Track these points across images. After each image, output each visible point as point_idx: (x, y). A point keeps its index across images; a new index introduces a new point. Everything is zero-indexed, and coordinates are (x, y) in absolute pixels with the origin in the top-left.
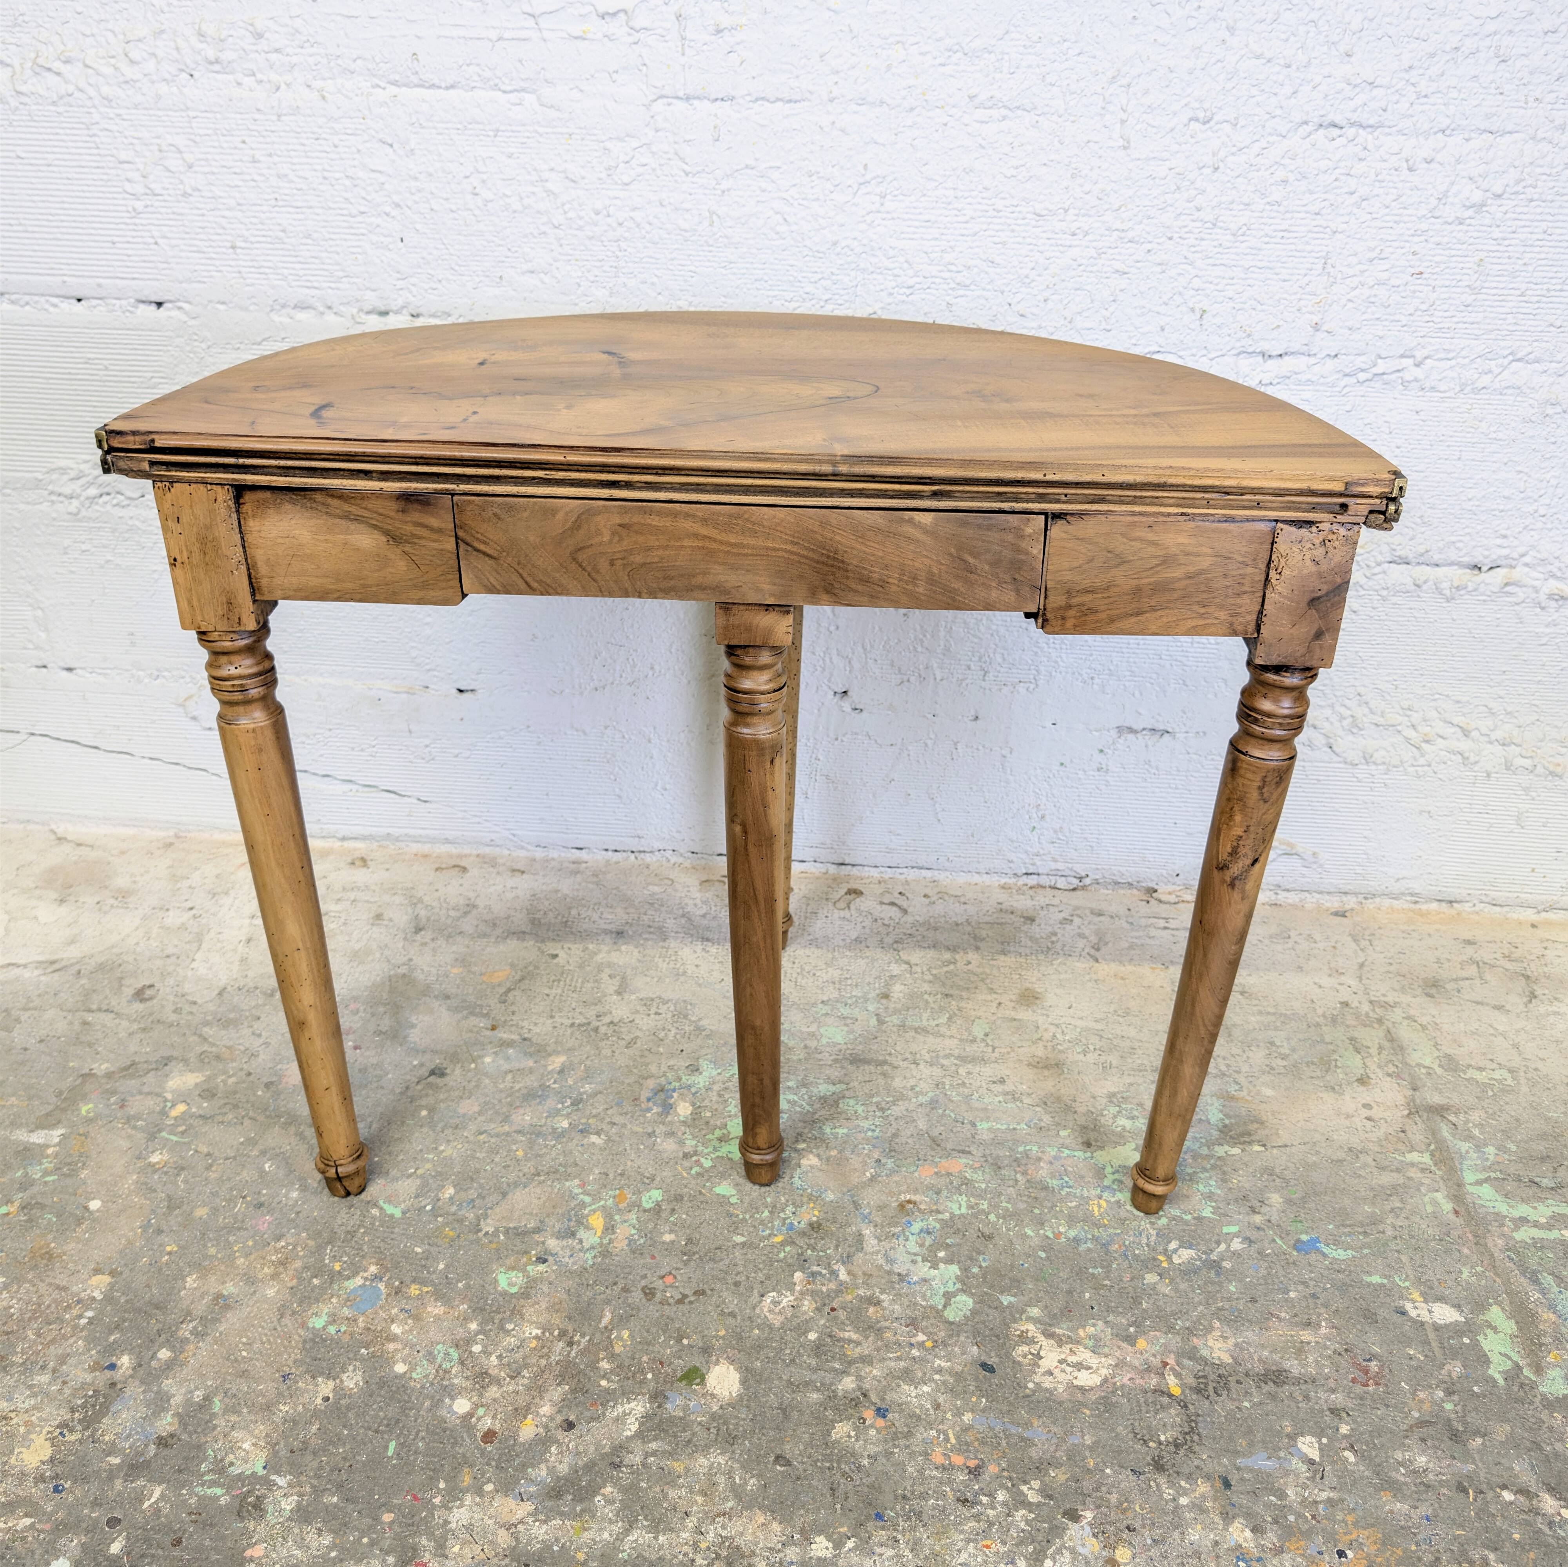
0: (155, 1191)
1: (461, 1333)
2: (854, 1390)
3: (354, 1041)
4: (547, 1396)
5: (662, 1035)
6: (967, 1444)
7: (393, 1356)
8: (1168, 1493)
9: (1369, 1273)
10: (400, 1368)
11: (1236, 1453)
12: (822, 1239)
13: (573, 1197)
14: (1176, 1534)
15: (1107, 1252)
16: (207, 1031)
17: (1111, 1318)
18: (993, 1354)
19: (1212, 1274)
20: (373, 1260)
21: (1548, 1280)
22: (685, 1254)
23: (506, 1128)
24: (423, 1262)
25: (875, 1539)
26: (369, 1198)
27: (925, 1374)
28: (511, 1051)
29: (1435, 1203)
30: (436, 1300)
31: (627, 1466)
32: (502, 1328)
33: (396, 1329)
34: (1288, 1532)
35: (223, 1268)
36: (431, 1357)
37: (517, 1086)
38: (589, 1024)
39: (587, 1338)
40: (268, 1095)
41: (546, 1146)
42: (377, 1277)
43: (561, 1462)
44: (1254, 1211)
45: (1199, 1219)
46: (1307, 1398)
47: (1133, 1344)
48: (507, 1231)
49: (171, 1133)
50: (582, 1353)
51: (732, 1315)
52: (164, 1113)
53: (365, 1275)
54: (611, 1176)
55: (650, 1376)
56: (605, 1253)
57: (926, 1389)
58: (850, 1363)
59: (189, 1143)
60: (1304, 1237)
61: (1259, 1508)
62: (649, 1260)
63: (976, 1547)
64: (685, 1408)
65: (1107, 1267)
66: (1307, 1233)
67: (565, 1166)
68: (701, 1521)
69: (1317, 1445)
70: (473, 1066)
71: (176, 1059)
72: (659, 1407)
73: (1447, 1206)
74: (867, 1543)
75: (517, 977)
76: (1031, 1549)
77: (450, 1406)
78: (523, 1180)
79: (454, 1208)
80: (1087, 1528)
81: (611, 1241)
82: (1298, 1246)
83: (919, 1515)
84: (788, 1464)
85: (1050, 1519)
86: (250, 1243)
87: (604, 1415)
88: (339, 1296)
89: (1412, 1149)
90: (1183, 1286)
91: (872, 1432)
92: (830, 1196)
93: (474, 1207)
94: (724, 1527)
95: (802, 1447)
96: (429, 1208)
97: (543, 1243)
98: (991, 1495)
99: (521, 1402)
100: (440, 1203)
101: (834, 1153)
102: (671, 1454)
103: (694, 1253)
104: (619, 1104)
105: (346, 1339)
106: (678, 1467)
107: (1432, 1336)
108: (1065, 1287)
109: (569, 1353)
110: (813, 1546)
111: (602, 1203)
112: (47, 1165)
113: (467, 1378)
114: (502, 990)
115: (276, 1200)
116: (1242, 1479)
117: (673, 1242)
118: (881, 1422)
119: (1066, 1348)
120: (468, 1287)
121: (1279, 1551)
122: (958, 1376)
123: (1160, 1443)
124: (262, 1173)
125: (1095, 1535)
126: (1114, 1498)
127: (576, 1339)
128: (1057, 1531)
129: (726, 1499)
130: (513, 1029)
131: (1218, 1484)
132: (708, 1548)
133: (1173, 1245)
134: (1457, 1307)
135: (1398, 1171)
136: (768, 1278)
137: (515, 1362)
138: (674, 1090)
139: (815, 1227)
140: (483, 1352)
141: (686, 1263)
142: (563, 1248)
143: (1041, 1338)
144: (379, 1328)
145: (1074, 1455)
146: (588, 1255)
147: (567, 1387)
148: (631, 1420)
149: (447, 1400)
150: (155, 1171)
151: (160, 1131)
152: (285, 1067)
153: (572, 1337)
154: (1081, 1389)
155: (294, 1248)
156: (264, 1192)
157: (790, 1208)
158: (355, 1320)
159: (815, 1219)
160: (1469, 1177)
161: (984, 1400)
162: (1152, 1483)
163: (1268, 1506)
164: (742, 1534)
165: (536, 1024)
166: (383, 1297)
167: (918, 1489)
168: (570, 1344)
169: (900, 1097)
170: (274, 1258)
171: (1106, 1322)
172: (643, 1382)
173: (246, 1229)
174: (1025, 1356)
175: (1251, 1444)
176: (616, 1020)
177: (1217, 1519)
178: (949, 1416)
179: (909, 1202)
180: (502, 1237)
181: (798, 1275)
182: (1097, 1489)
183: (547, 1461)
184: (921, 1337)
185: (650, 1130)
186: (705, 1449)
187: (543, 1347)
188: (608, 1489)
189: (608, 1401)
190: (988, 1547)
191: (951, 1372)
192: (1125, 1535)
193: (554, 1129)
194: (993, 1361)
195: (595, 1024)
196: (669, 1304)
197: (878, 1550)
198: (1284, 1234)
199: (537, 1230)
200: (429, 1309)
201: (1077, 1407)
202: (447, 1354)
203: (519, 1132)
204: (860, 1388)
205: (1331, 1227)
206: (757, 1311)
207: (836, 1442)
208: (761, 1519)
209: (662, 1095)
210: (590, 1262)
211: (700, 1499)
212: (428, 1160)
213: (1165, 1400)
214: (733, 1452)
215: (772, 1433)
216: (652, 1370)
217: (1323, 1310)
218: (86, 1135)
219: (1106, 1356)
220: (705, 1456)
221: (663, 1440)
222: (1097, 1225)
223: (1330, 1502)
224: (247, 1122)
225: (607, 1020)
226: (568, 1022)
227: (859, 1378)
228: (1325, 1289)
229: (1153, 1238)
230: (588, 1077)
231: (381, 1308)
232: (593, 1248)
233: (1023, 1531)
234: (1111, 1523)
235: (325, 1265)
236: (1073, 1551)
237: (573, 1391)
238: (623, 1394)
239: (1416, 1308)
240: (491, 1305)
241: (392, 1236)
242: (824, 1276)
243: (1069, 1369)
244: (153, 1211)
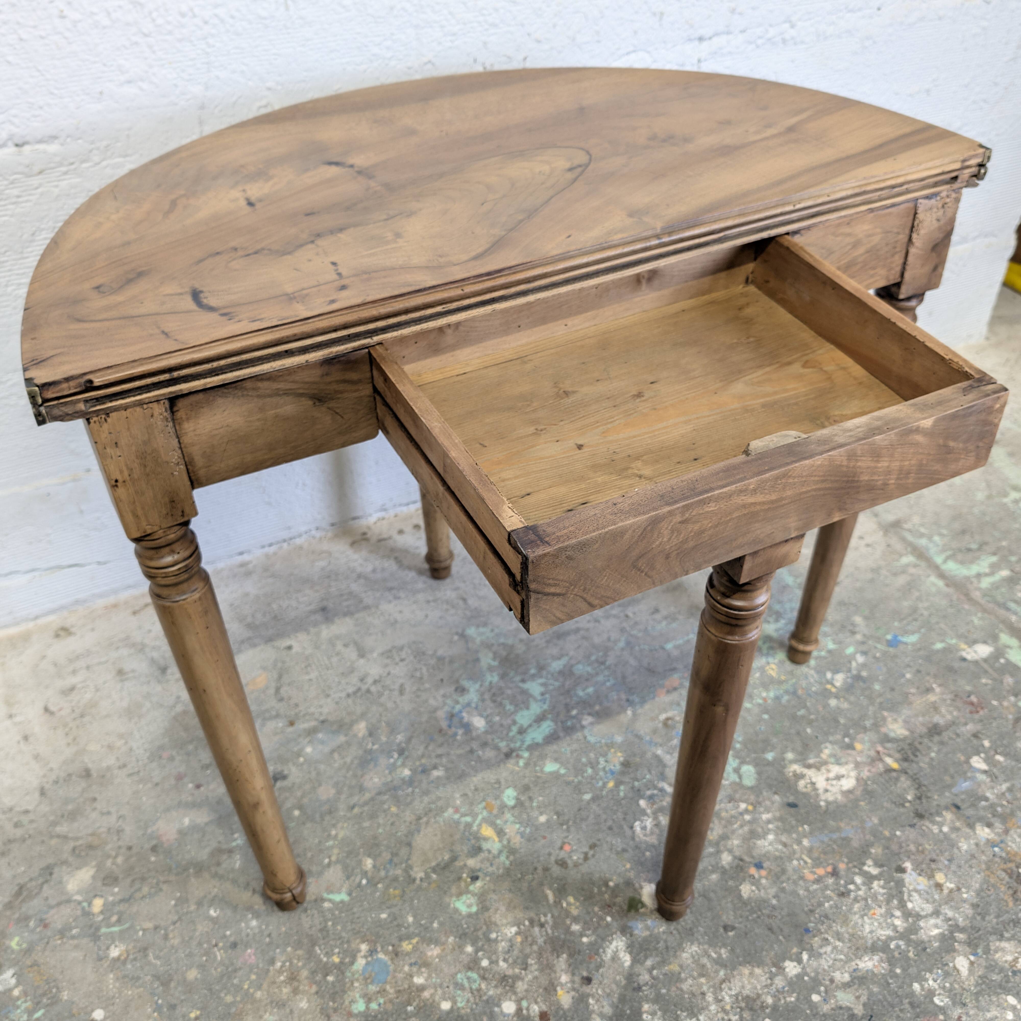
0: (138, 978)
1: (465, 959)
2: (733, 860)
3: (192, 782)
4: (558, 969)
5: (418, 674)
6: (818, 859)
7: (434, 1001)
8: (935, 829)
9: (933, 644)
10: (446, 1006)
11: (950, 787)
12: (637, 770)
13: (458, 823)
14: (956, 851)
15: (799, 697)
16: (59, 829)
17: (831, 738)
18: (788, 795)
19: (861, 684)
20: (358, 941)
21: (1012, 605)
22: (562, 825)
23: (368, 796)
24: (395, 923)
25: (815, 946)
26: (313, 897)
27: (762, 828)
28: (320, 736)
29: (934, 584)
30: (428, 945)
31: (644, 985)
32: (489, 940)
33: (419, 980)
34: (1004, 818)
35: (249, 1006)
36: (459, 986)
37: (348, 760)
38: (359, 689)
39: (549, 915)
40: (161, 857)
41: (408, 795)
42: (372, 952)
43: (603, 1007)
44: (853, 633)
45: (830, 652)
46: (958, 735)
47: (853, 748)
48: (434, 870)
49: (109, 926)
50: (555, 926)
51: (624, 850)
52: (87, 914)
53: (362, 954)
54: (470, 794)
55: (609, 919)
56: (512, 851)
57: (771, 837)
58: (717, 844)
59: (132, 927)
60: (889, 637)
61: (982, 813)
62: (543, 841)
63: (869, 918)
64: (647, 928)
65: (805, 707)
66: (888, 633)
67: (433, 803)
68: (715, 993)
69: (980, 760)
70: (302, 759)
71: (55, 864)
72: (631, 935)
73: (941, 583)
74: (813, 950)
75: (276, 676)
76: (895, 902)
77: (502, 1011)
78: (413, 827)
79: (383, 873)
80: (913, 873)
81: (509, 841)
82: (890, 644)
83: (826, 917)
84: (733, 928)
85: (892, 879)
86: (253, 977)
87: (602, 960)
88: (357, 980)
89: (901, 555)
90: (852, 698)
91: (764, 881)
92: (619, 739)
93: (396, 865)
94: (730, 989)
95: (732, 913)
96: (364, 882)
97: (465, 865)
98: (853, 882)
99: (544, 981)
100: (370, 874)
101: (597, 708)
102: (664, 962)
103: (568, 821)
104: (432, 740)
105: (389, 1007)
106: (675, 968)
107: (985, 666)
108: (793, 731)
109: (546, 931)
110: (787, 970)
111: (480, 817)
112: (24, 1005)
113: (496, 987)
114: (272, 691)
115: (243, 934)
116: (963, 800)
117: (548, 821)
118: (763, 873)
119: (823, 769)
120: (441, 924)
121: (1006, 832)
122: (781, 819)
123: (910, 802)
124: (214, 921)
125: (920, 875)
126: (912, 847)
127: (543, 919)
128: (900, 884)
129: (717, 972)
130: (307, 717)
131: (954, 809)
132: (732, 1007)
133: (829, 675)
134: (985, 642)
135: (903, 572)
136: (626, 814)
137: (518, 958)
138: (461, 712)
139: (626, 764)
140: (491, 962)
141: (568, 830)
142: (482, 862)
143: (805, 771)
144: (406, 986)
145: (875, 833)
146: (503, 858)
147: (565, 956)
148: (621, 954)
149: (496, 1009)
150: (124, 962)
151: (98, 929)
152: (155, 828)
153: (539, 920)
154: (850, 792)
155: (291, 963)
156: (228, 933)
157: (602, 760)
158: (384, 990)
159: (622, 759)
160: (939, 560)
161: (806, 826)
162: (924, 828)
163: (984, 808)
164: (743, 987)
165: (321, 707)
166: (389, 963)
167: (814, 901)
168: (542, 925)
169: (607, 650)
170: (282, 978)
171: (830, 742)
172: (608, 925)
173: (240, 969)
174: (806, 787)
175: (952, 777)
176: (377, 678)
177: (968, 830)
178: (795, 847)
179: (668, 719)
180: (434, 876)
181: (642, 803)
182: (901, 847)
183: (593, 1011)
184: (743, 806)
185: (468, 749)
186: (680, 947)
187: (526, 938)
188: (646, 1007)
189: (598, 950)
190: (874, 914)
191: (776, 819)
192: (933, 866)
193: (403, 780)
194: (791, 799)
195: (364, 687)
196: (581, 864)
197: (822, 951)
198: (878, 640)
199: (454, 859)
200: (429, 954)
201: (855, 803)
202: (468, 978)
203: (379, 793)
204: (735, 857)
205: (896, 624)
206: (637, 839)
207: (750, 898)
208: (746, 971)
209: (456, 720)
210: (507, 863)
211: (703, 980)
212: (332, 847)
213: (894, 774)
214: (697, 940)
215: (709, 914)
216: (608, 914)
217: (928, 678)
218: (35, 964)
219: (846, 763)
220: (683, 951)
221: (651, 955)
222: (780, 682)
223: (1010, 790)
224: (165, 887)
225: (370, 680)
226: (343, 695)
227: (730, 851)
228: (921, 665)
229: (815, 676)
230: (393, 730)
231: (395, 971)
232: (500, 852)
233: (884, 894)
234: (922, 863)
235: (327, 963)
236: (916, 891)
237: (571, 955)
238: (603, 940)
239: (968, 653)
240: (468, 927)
241: (357, 916)
242: (657, 795)
243: (834, 782)
244: (153, 994)
